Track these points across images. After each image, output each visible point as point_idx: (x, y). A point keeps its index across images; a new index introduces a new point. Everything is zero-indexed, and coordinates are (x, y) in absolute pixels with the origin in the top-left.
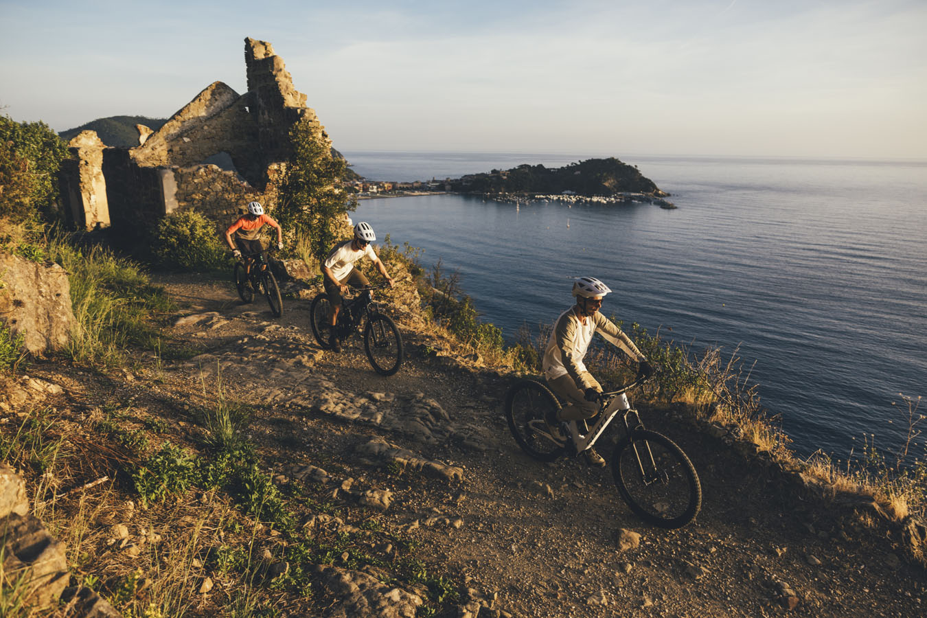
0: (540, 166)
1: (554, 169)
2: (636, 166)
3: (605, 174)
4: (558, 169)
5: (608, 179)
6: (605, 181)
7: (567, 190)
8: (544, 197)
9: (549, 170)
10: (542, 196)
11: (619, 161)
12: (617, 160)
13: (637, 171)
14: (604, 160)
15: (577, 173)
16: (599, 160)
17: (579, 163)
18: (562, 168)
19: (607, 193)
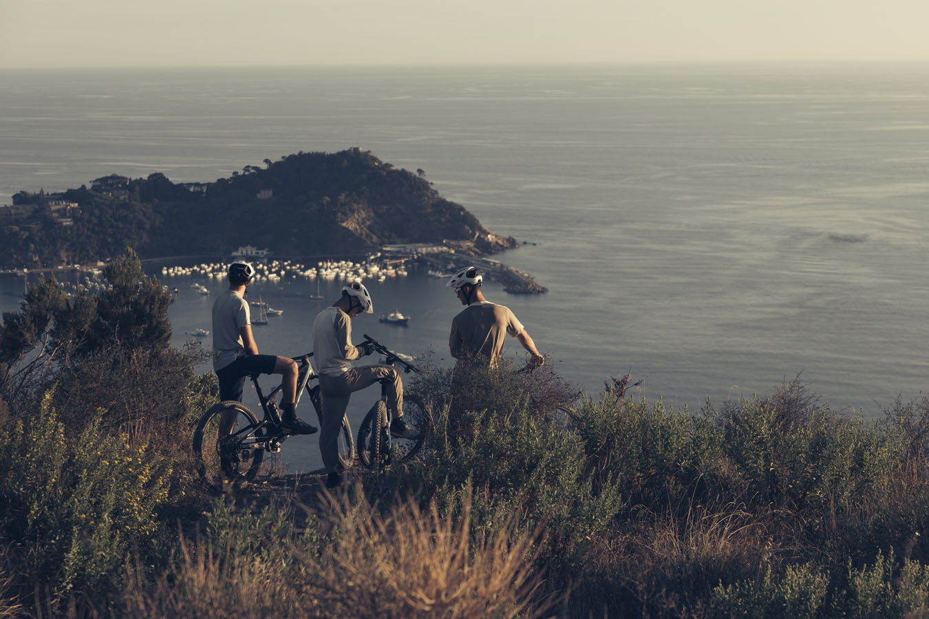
0: (158, 180)
1: (197, 184)
2: (420, 171)
3: (342, 197)
4: (208, 185)
5: (353, 211)
6: (346, 217)
7: (244, 245)
8: (187, 271)
9: (182, 188)
10: (181, 271)
11: (375, 159)
12: (367, 154)
13: (425, 185)
14: (332, 158)
15: (265, 194)
16: (318, 158)
17: (264, 166)
18: (221, 181)
19: (355, 251)
